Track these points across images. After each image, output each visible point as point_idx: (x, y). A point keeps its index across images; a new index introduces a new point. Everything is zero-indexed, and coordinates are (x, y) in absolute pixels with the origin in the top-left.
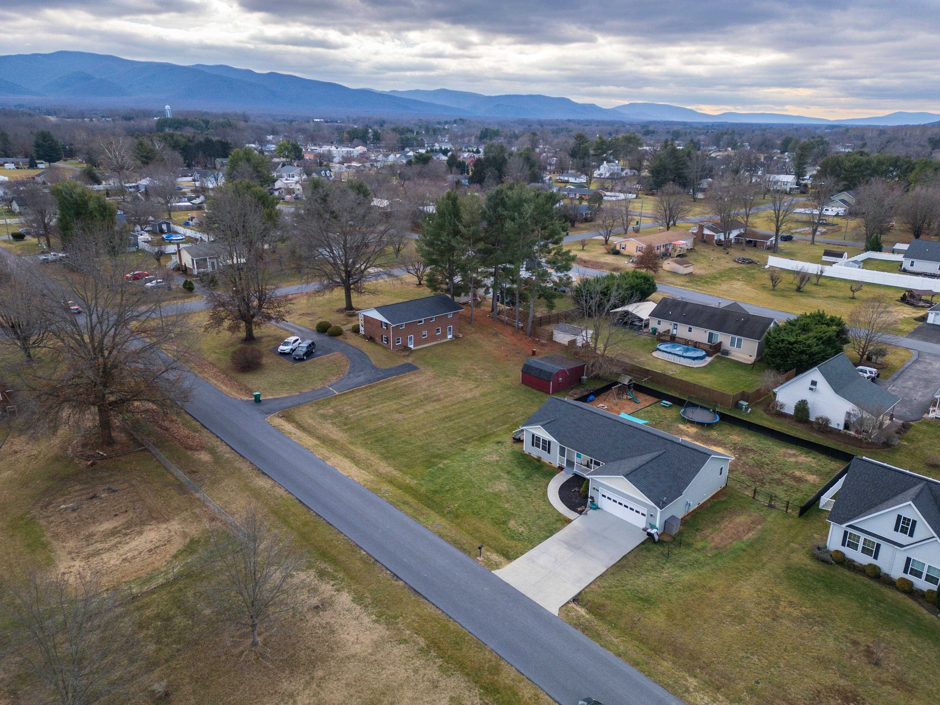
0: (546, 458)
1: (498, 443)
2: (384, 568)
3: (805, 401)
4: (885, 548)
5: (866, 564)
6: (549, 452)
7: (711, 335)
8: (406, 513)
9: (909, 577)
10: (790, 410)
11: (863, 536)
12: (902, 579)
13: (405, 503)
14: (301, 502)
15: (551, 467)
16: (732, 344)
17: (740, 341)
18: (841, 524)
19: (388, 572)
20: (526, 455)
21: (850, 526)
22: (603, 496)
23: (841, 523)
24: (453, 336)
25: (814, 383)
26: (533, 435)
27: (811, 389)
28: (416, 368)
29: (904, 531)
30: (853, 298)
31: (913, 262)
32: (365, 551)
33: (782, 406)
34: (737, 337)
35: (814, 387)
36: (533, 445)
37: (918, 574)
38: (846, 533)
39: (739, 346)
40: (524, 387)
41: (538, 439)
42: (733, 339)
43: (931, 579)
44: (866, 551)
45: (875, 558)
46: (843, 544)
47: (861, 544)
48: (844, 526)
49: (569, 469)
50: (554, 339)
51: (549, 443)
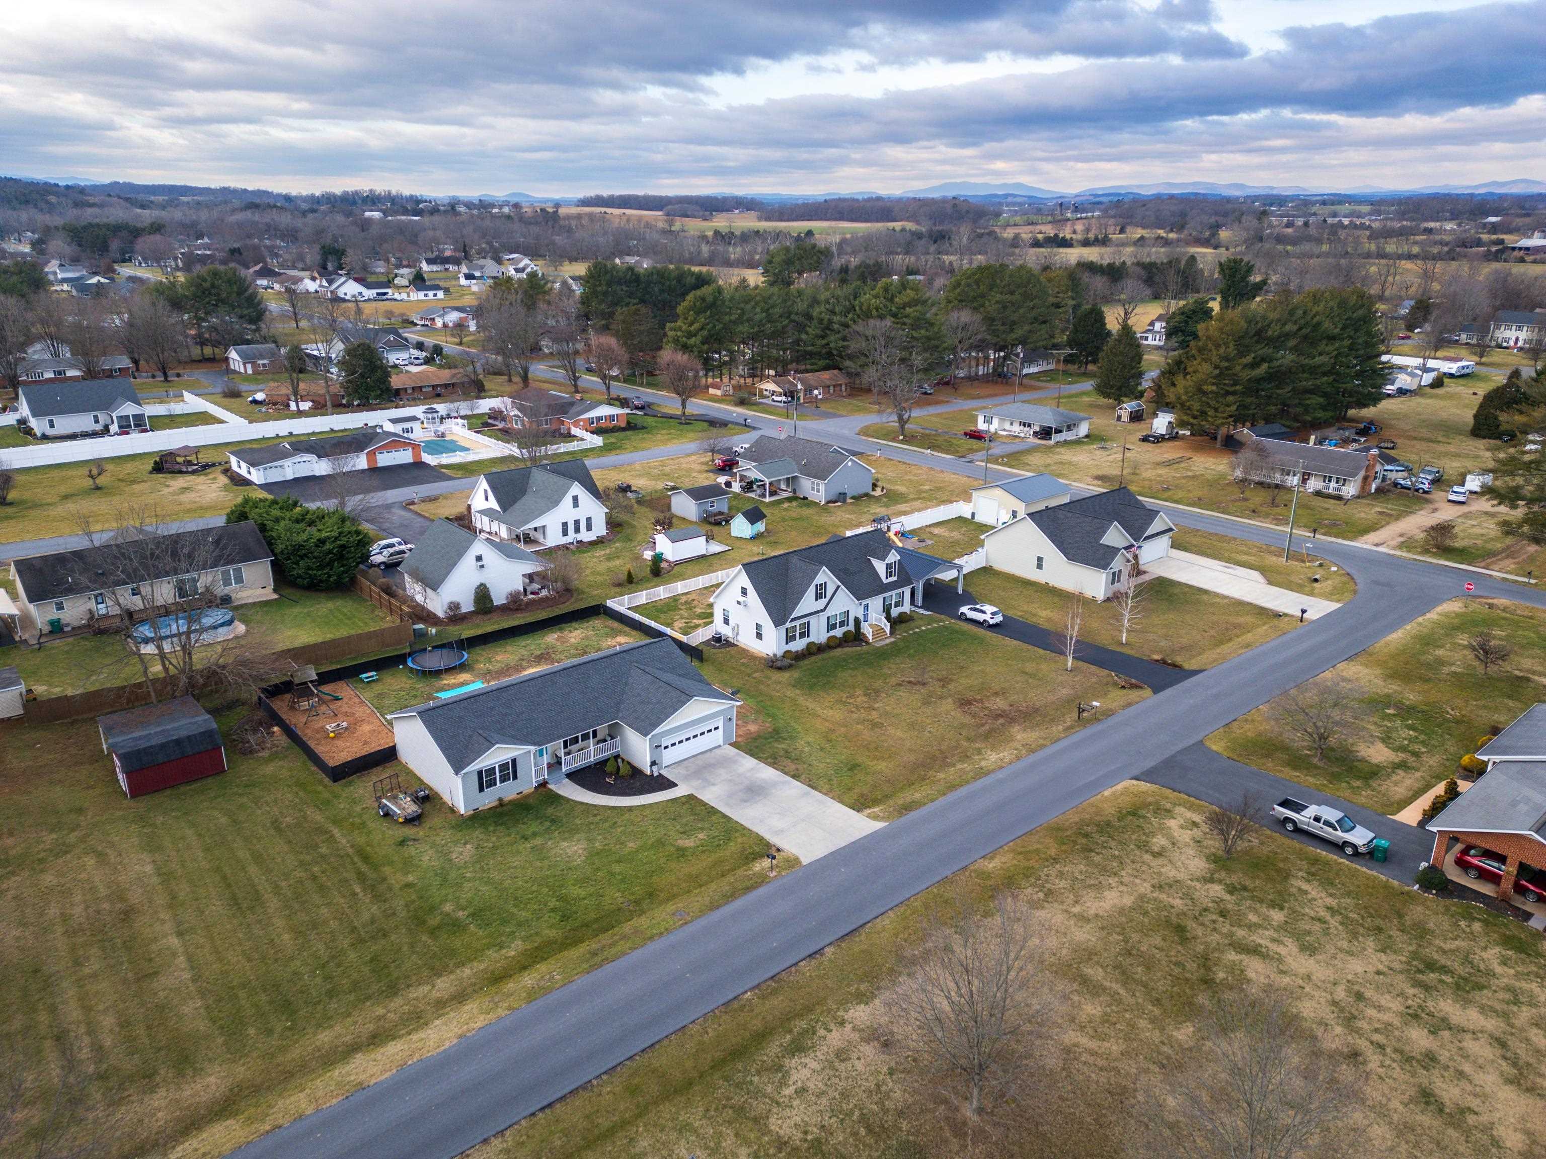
0: (508, 791)
1: (402, 843)
2: (793, 969)
3: (482, 584)
4: (813, 622)
5: (805, 647)
6: (515, 777)
7: (179, 584)
8: (633, 948)
9: (832, 633)
10: (466, 605)
11: (797, 623)
15: (525, 797)
16: (227, 583)
17: (238, 572)
20: (472, 815)
21: (792, 620)
22: (667, 747)
25: (479, 558)
26: (480, 773)
27: (481, 567)
29: (821, 597)
30: (99, 488)
31: (51, 422)
34: (231, 569)
35: (481, 563)
36: (481, 789)
37: (834, 627)
38: (787, 630)
39: (239, 579)
41: (491, 771)
42: (226, 574)
43: (842, 624)
44: (802, 635)
45: (809, 636)
46: (787, 643)
47: (798, 633)
48: (786, 624)
49: (556, 775)
51: (514, 761)
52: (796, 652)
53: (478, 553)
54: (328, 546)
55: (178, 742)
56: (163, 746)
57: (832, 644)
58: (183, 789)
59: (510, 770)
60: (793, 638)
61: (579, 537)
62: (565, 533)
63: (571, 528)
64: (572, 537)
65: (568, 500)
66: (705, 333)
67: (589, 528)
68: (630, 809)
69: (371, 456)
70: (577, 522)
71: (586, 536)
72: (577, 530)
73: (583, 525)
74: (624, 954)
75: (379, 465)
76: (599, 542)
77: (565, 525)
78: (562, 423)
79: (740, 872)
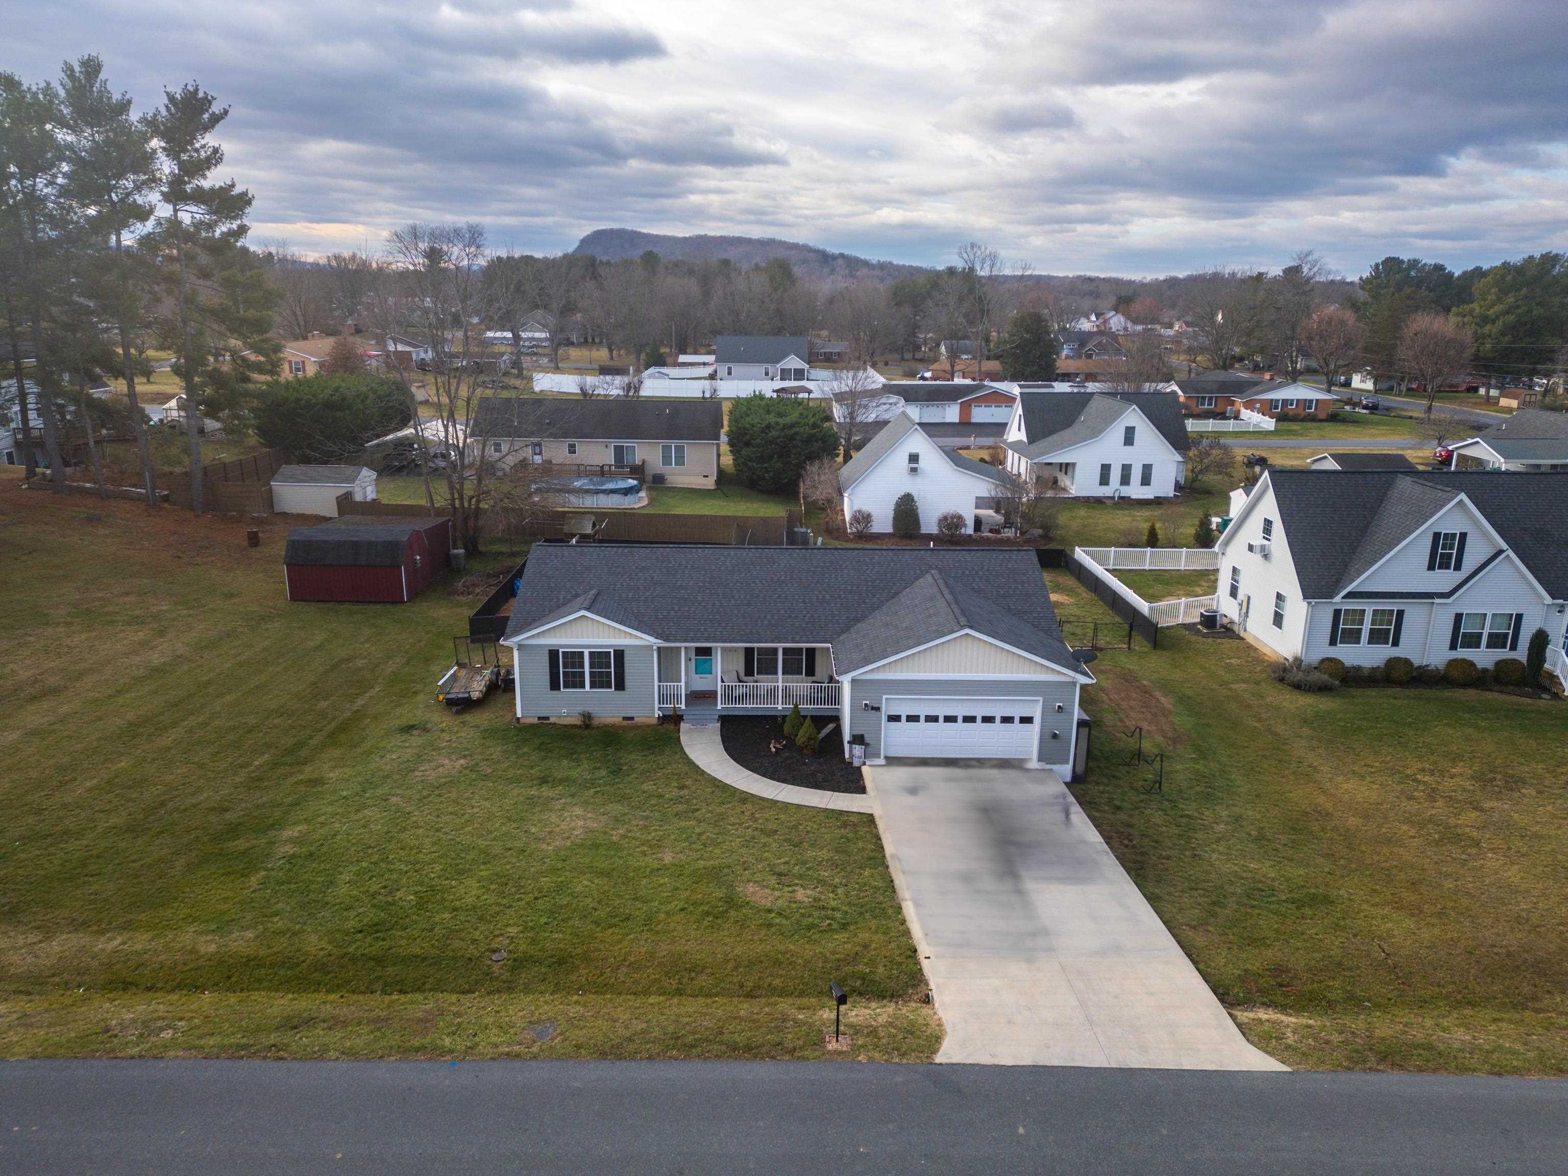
0: (608, 708)
1: (408, 729)
3: (908, 495)
4: (1414, 615)
5: (1381, 663)
6: (620, 686)
7: (619, 451)
9: (1463, 653)
10: (883, 523)
11: (1369, 607)
12: (1452, 663)
13: (292, 1024)
15: (637, 727)
16: (666, 460)
17: (680, 450)
18: (1332, 597)
20: (533, 726)
21: (1351, 595)
22: (897, 718)
23: (1329, 596)
25: (914, 458)
26: (553, 654)
27: (914, 470)
29: (1445, 565)
31: (729, 369)
33: (864, 519)
34: (673, 444)
35: (914, 466)
36: (555, 686)
37: (1473, 641)
38: (1337, 613)
39: (680, 461)
40: (312, 609)
41: (575, 658)
42: (666, 450)
43: (1496, 641)
44: (1377, 637)
45: (1396, 643)
46: (1333, 642)
47: (1366, 627)
48: (1338, 599)
49: (700, 710)
50: (277, 509)
51: (620, 654)
52: (1358, 668)
53: (914, 451)
54: (774, 433)
55: (356, 545)
56: (339, 544)
57: (1454, 674)
58: (347, 606)
59: (611, 669)
60: (1353, 637)
61: (1126, 491)
62: (1104, 480)
63: (1115, 475)
64: (1114, 488)
65: (1117, 432)
66: (1511, 318)
67: (1146, 480)
68: (746, 798)
69: (965, 409)
70: (1126, 470)
71: (1136, 491)
72: (1125, 480)
73: (1136, 475)
75: (974, 420)
76: (1158, 502)
77: (1105, 470)
78: (1232, 403)
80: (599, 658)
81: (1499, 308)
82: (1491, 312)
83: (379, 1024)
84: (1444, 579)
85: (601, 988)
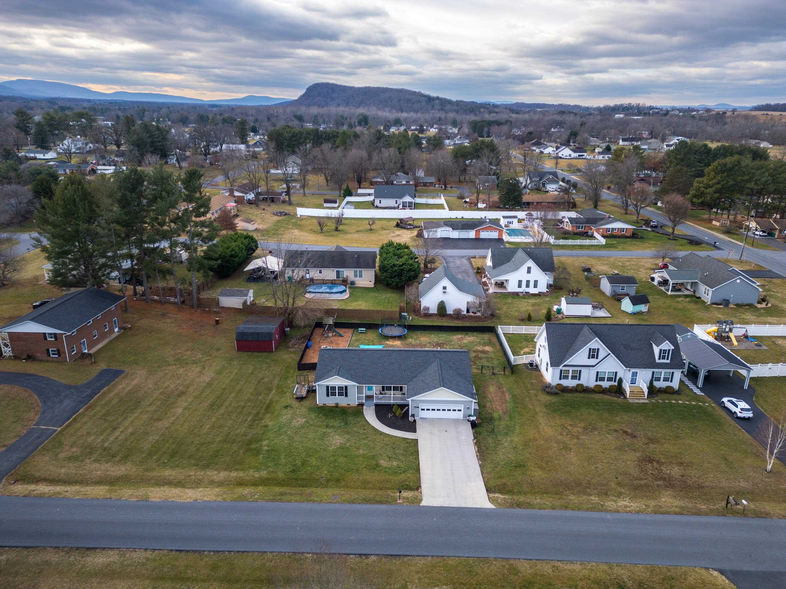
0: (342, 401)
1: (286, 407)
2: (344, 556)
3: (442, 302)
4: (585, 372)
5: (575, 385)
6: (346, 395)
7: (338, 273)
8: (296, 501)
9: (599, 383)
10: (434, 310)
11: (571, 369)
12: (596, 386)
13: (282, 494)
14: (181, 551)
15: (351, 407)
16: (355, 276)
17: (361, 272)
19: (352, 556)
20: (322, 406)
21: (565, 366)
22: (423, 410)
23: (559, 366)
24: (120, 328)
25: (445, 288)
26: (328, 387)
27: (444, 292)
28: (121, 372)
29: (593, 357)
30: (371, 230)
31: (380, 201)
32: (310, 553)
33: (428, 309)
34: (358, 270)
35: (445, 291)
36: (328, 395)
37: (602, 379)
38: (561, 371)
39: (361, 276)
40: (244, 355)
41: (333, 388)
42: (355, 272)
43: (610, 379)
44: (574, 377)
45: (579, 379)
46: (560, 379)
47: (570, 375)
48: (561, 367)
49: (369, 402)
50: (221, 306)
51: (346, 387)
52: (568, 387)
53: (445, 285)
54: (395, 268)
55: (258, 334)
56: (252, 334)
57: (596, 389)
58: (255, 354)
59: (344, 391)
60: (566, 377)
61: (527, 290)
62: (520, 286)
63: (524, 284)
64: (523, 289)
65: (524, 269)
66: (719, 186)
67: (535, 286)
68: (382, 433)
69: (478, 232)
70: (528, 282)
71: (532, 290)
72: (528, 286)
73: (532, 284)
74: (290, 501)
75: (481, 237)
76: (540, 295)
77: (520, 282)
78: (591, 229)
79: (389, 492)
80: (340, 388)
81: (714, 181)
82: (710, 183)
83: (301, 494)
84: (593, 361)
85: (347, 487)
